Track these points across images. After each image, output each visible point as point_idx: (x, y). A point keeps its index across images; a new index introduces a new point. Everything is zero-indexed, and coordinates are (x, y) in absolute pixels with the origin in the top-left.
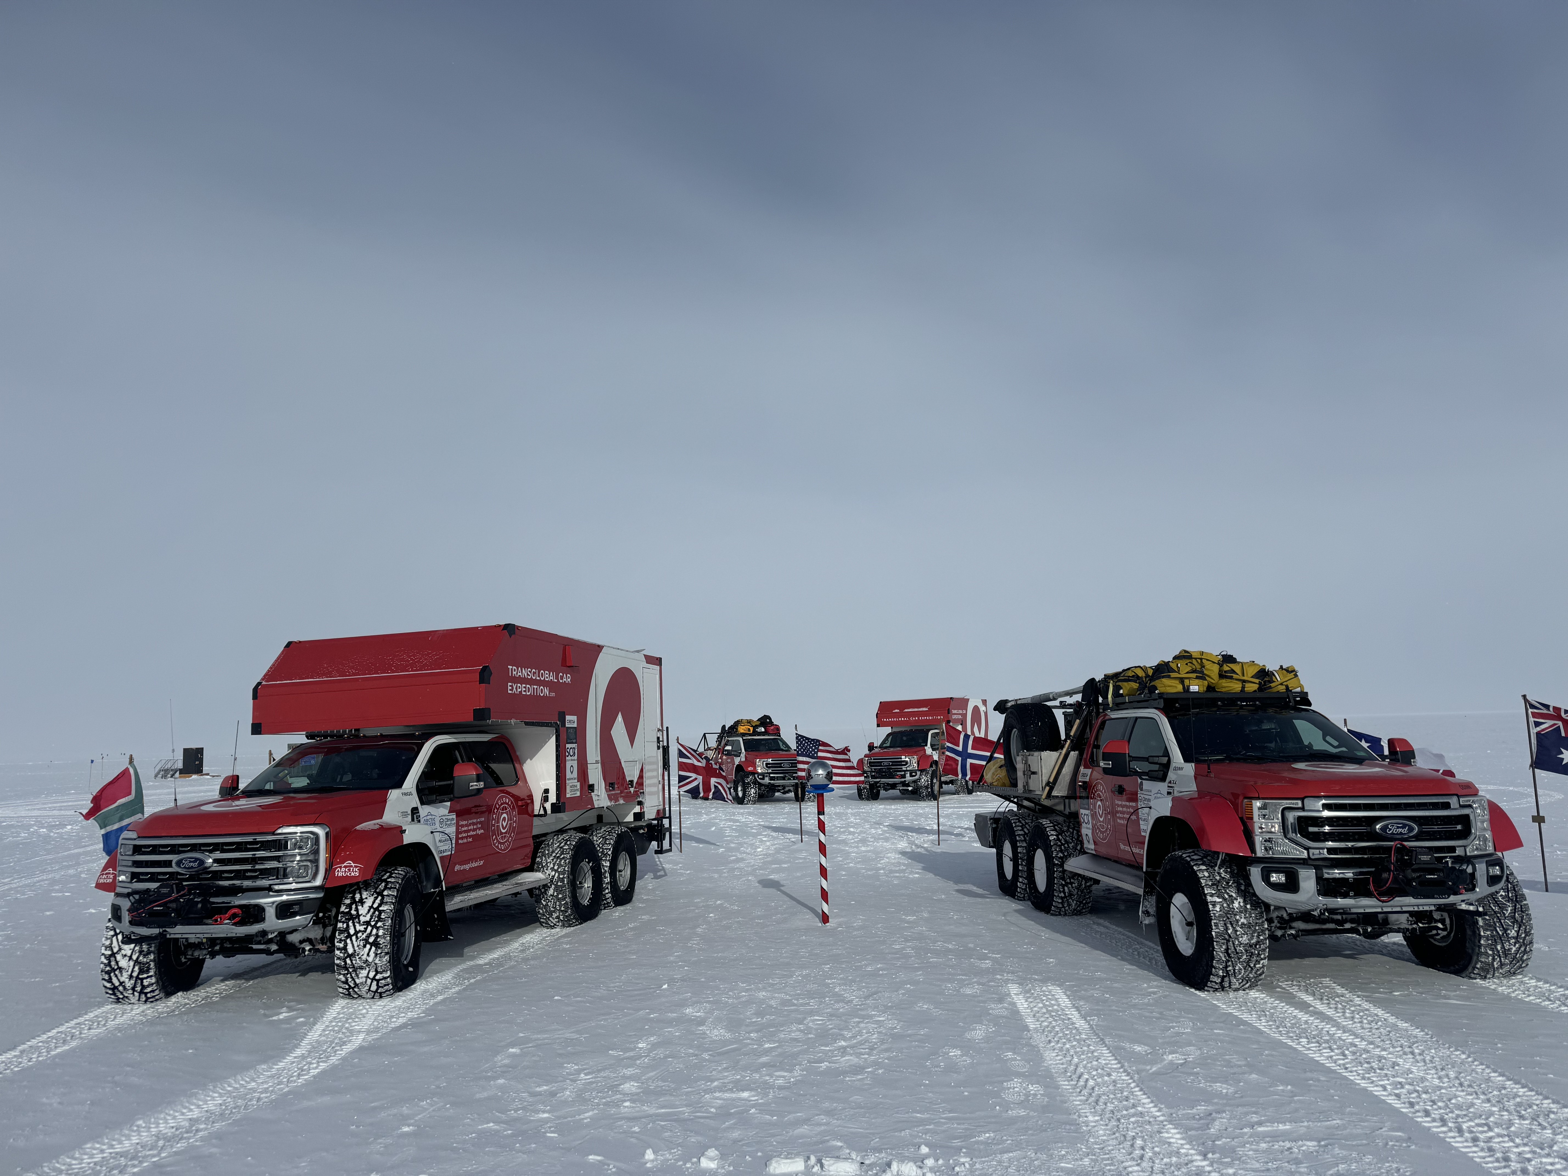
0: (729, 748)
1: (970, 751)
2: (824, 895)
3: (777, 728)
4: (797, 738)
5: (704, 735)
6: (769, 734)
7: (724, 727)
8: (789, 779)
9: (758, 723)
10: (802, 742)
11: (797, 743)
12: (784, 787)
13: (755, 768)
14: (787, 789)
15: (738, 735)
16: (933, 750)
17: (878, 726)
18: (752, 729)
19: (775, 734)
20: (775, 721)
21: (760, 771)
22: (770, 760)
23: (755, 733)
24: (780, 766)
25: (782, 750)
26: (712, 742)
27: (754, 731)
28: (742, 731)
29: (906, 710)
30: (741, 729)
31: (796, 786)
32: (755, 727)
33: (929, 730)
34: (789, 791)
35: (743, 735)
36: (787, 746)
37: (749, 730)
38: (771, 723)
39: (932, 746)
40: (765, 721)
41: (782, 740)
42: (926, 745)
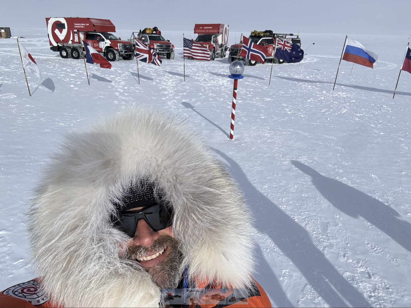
0: (143, 39)
1: (252, 48)
2: (232, 127)
3: (160, 32)
4: (184, 39)
5: (133, 33)
6: (157, 34)
7: (140, 31)
8: (166, 51)
9: (153, 30)
10: (186, 42)
11: (184, 41)
12: (163, 54)
13: (154, 46)
14: (164, 55)
15: (146, 34)
16: (213, 43)
17: (195, 33)
18: (151, 32)
19: (159, 34)
20: (159, 29)
21: (155, 48)
22: (159, 44)
23: (152, 34)
24: (162, 46)
25: (162, 40)
26: (136, 36)
27: (152, 33)
28: (148, 33)
29: (204, 28)
30: (148, 32)
31: (167, 54)
32: (152, 31)
33: (212, 36)
34: (165, 55)
35: (148, 34)
36: (164, 39)
37: (150, 32)
38: (157, 30)
39: (213, 41)
40: (155, 29)
41: (162, 37)
42: (211, 41)
